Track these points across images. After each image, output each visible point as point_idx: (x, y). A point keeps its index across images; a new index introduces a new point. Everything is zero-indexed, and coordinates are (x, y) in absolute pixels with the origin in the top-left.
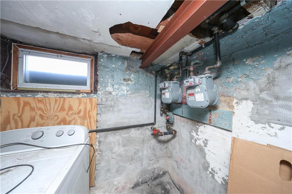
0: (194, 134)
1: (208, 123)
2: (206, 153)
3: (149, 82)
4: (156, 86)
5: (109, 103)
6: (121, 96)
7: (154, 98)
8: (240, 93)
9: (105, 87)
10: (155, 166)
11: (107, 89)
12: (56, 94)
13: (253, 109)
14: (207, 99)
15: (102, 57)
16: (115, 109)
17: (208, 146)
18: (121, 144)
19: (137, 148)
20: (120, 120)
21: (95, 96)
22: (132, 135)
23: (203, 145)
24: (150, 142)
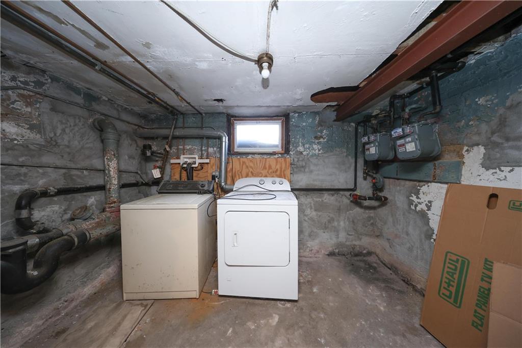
0: (414, 198)
1: (432, 179)
2: (430, 218)
3: (346, 138)
4: (356, 142)
5: (301, 163)
6: (312, 156)
7: (354, 157)
8: (470, 138)
9: (297, 147)
10: (357, 243)
11: (298, 149)
12: (259, 156)
13: (484, 154)
14: (419, 148)
15: (294, 117)
16: (307, 170)
17: (432, 208)
18: (313, 207)
19: (331, 215)
20: (312, 182)
21: (288, 156)
22: (325, 201)
23: (425, 208)
24: (348, 213)
